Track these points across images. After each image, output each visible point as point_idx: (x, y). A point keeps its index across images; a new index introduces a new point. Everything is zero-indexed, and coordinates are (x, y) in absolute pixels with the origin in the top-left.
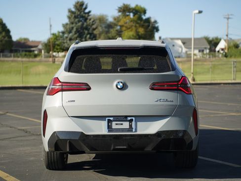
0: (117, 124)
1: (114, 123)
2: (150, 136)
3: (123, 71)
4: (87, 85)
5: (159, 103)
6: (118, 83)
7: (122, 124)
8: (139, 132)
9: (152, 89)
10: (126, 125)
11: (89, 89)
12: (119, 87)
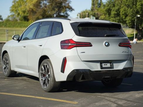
0: (104, 65)
1: (103, 64)
2: (120, 71)
3: (108, 36)
4: (90, 43)
5: (123, 53)
6: (106, 42)
7: (107, 65)
8: (115, 69)
9: (120, 46)
10: (108, 65)
11: (91, 46)
12: (106, 45)
